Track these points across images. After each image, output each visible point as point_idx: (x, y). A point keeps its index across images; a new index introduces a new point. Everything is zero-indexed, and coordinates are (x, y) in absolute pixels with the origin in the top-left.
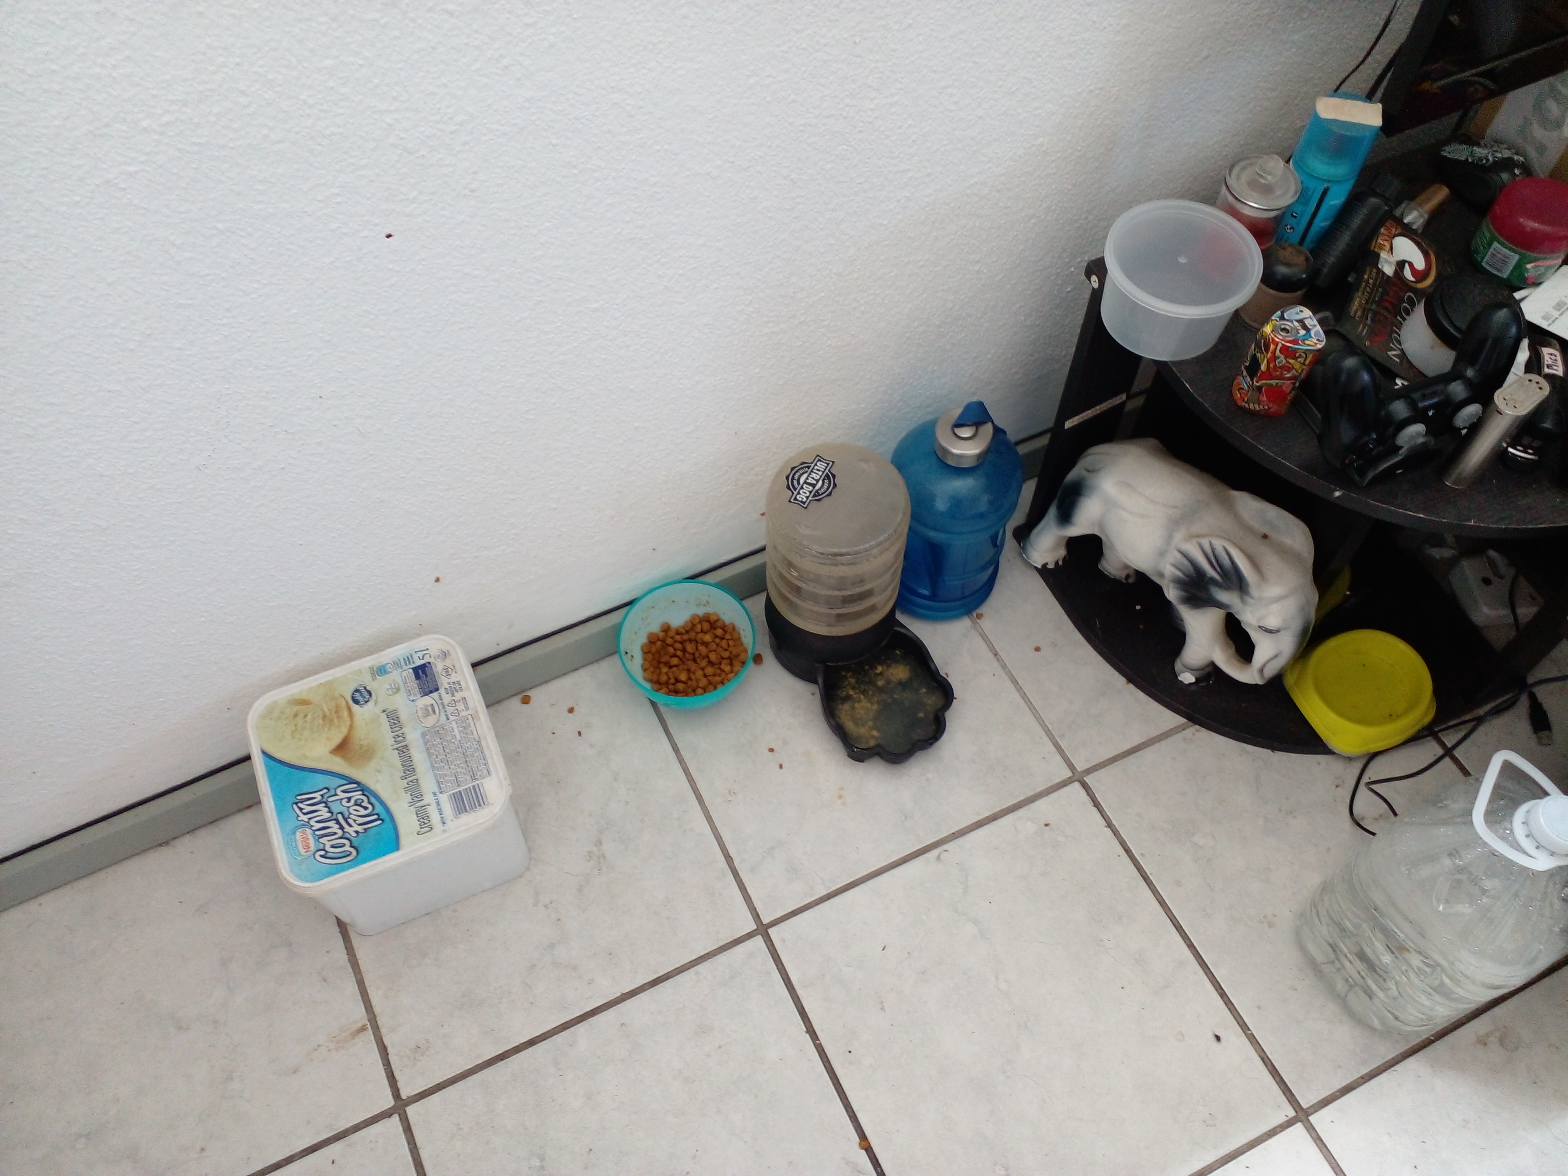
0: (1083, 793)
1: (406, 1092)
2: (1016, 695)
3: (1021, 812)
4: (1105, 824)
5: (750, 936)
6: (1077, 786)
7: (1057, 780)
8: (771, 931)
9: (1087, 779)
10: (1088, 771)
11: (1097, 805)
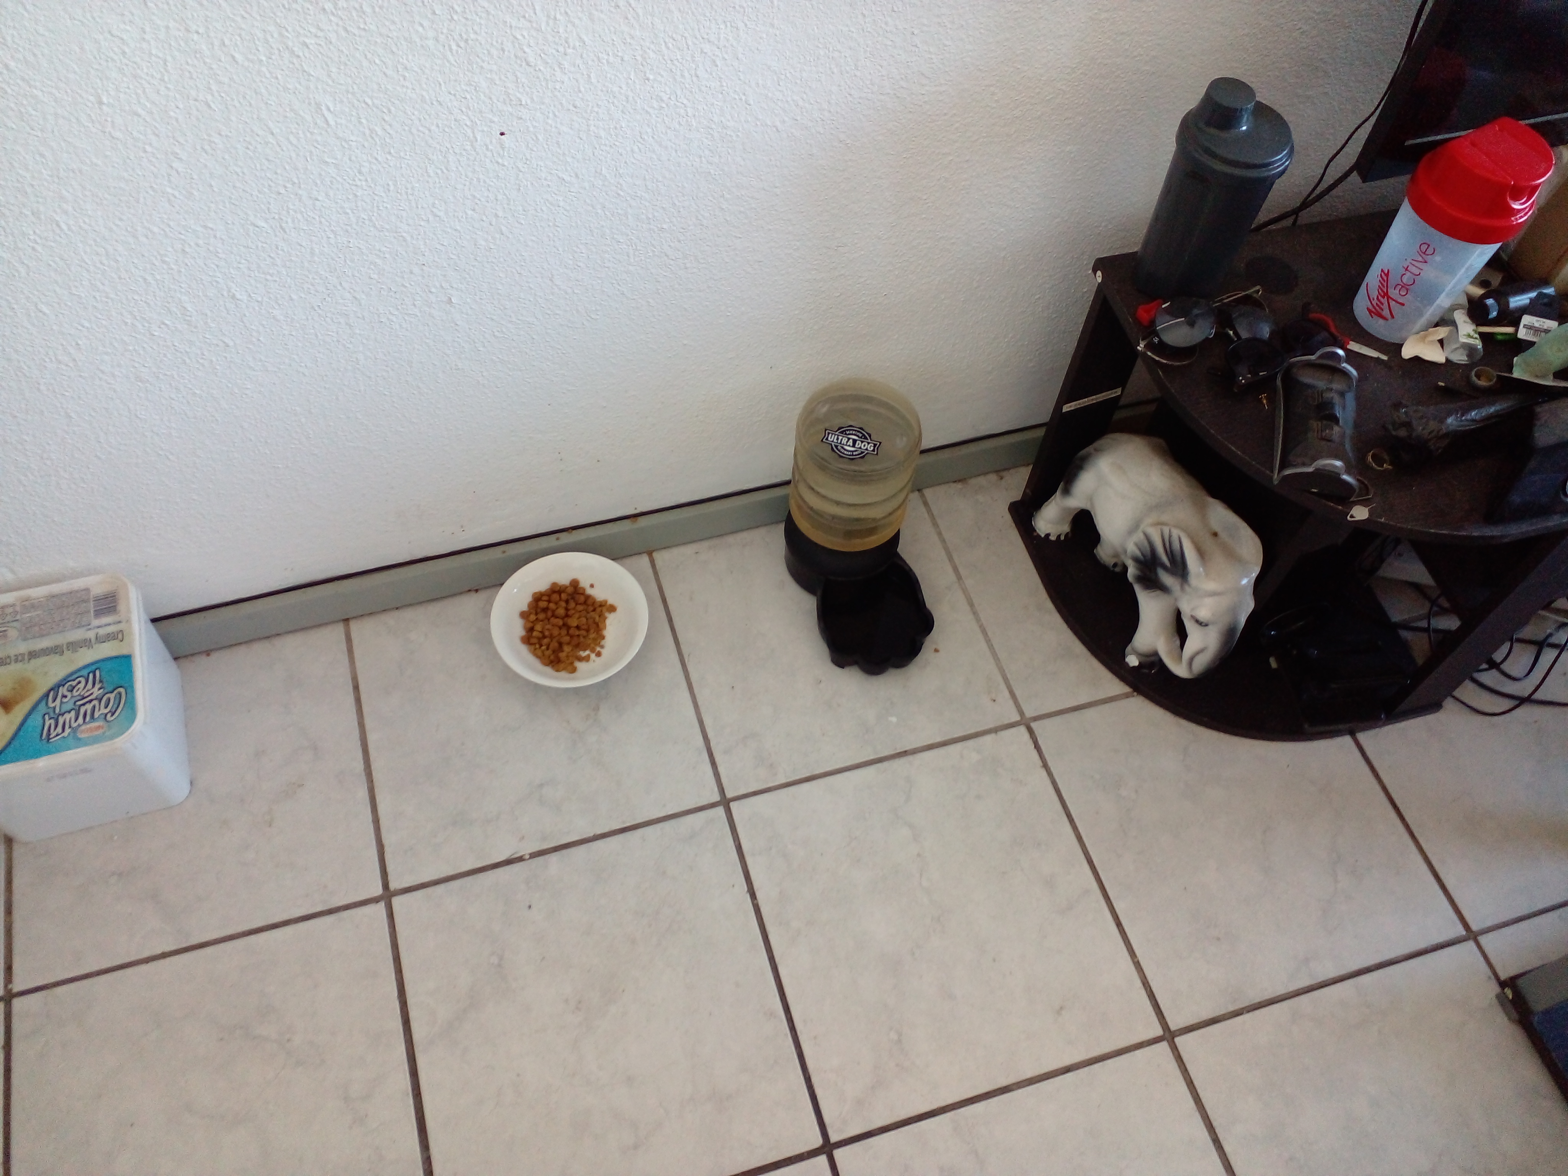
0: (1026, 736)
1: (394, 885)
2: (983, 645)
3: (970, 743)
4: (1041, 764)
5: (713, 805)
6: (1022, 729)
7: (1006, 722)
8: (732, 804)
9: (1034, 725)
10: (1036, 719)
11: (1037, 747)
